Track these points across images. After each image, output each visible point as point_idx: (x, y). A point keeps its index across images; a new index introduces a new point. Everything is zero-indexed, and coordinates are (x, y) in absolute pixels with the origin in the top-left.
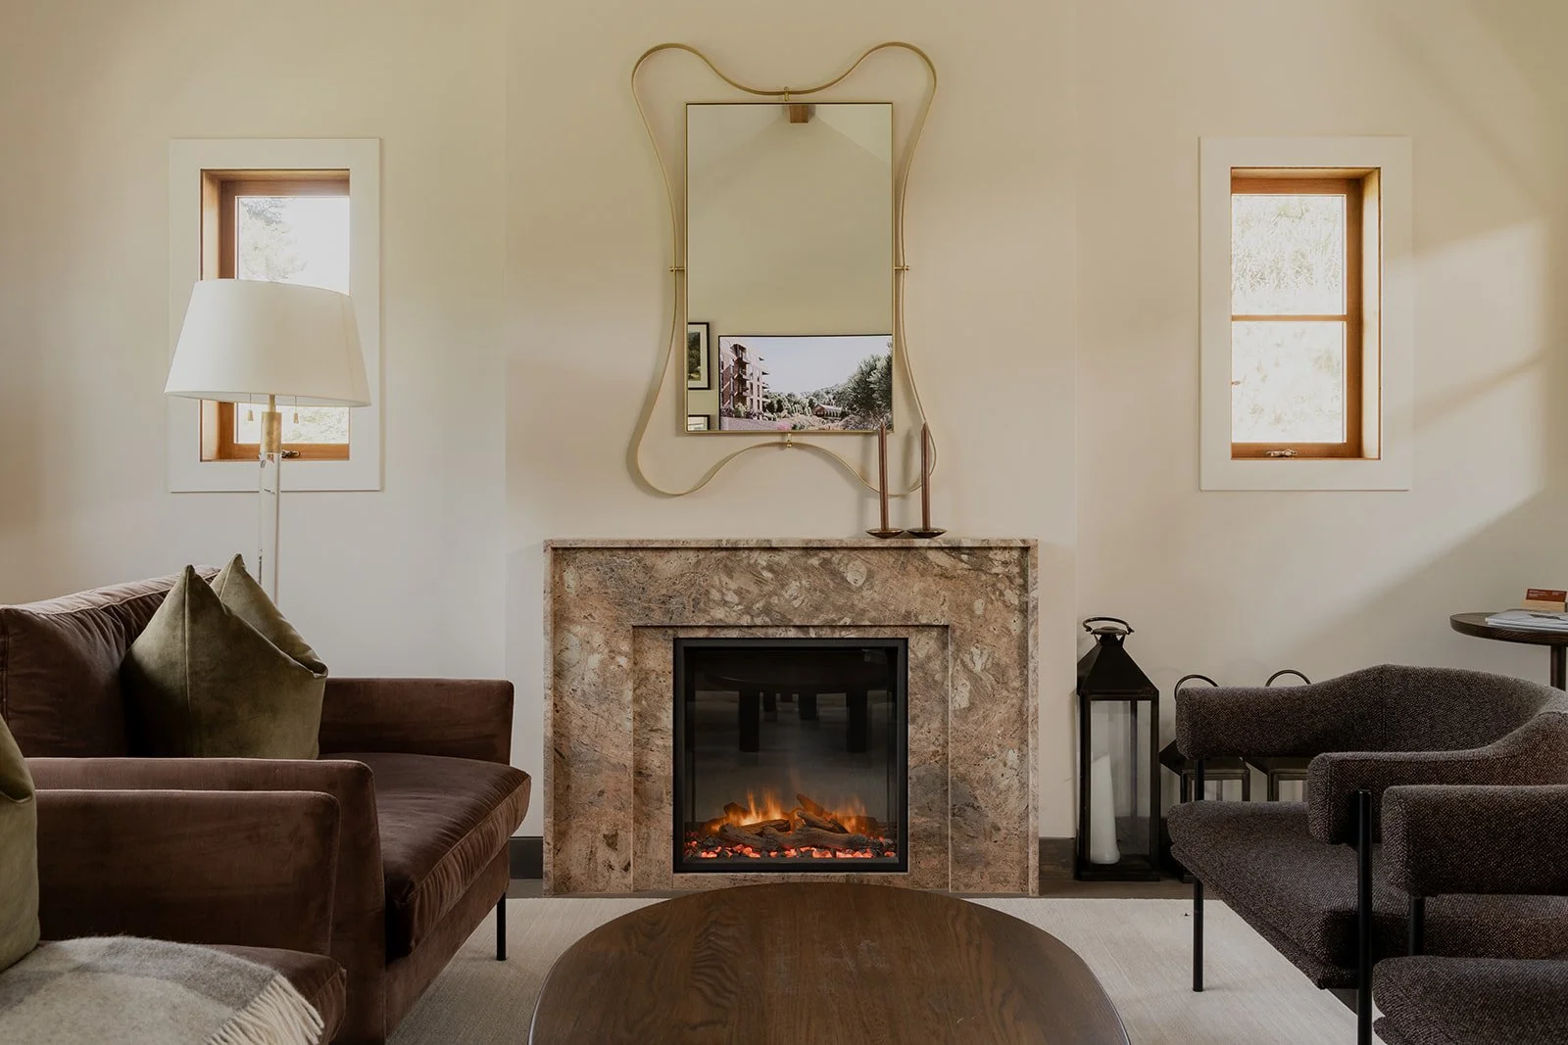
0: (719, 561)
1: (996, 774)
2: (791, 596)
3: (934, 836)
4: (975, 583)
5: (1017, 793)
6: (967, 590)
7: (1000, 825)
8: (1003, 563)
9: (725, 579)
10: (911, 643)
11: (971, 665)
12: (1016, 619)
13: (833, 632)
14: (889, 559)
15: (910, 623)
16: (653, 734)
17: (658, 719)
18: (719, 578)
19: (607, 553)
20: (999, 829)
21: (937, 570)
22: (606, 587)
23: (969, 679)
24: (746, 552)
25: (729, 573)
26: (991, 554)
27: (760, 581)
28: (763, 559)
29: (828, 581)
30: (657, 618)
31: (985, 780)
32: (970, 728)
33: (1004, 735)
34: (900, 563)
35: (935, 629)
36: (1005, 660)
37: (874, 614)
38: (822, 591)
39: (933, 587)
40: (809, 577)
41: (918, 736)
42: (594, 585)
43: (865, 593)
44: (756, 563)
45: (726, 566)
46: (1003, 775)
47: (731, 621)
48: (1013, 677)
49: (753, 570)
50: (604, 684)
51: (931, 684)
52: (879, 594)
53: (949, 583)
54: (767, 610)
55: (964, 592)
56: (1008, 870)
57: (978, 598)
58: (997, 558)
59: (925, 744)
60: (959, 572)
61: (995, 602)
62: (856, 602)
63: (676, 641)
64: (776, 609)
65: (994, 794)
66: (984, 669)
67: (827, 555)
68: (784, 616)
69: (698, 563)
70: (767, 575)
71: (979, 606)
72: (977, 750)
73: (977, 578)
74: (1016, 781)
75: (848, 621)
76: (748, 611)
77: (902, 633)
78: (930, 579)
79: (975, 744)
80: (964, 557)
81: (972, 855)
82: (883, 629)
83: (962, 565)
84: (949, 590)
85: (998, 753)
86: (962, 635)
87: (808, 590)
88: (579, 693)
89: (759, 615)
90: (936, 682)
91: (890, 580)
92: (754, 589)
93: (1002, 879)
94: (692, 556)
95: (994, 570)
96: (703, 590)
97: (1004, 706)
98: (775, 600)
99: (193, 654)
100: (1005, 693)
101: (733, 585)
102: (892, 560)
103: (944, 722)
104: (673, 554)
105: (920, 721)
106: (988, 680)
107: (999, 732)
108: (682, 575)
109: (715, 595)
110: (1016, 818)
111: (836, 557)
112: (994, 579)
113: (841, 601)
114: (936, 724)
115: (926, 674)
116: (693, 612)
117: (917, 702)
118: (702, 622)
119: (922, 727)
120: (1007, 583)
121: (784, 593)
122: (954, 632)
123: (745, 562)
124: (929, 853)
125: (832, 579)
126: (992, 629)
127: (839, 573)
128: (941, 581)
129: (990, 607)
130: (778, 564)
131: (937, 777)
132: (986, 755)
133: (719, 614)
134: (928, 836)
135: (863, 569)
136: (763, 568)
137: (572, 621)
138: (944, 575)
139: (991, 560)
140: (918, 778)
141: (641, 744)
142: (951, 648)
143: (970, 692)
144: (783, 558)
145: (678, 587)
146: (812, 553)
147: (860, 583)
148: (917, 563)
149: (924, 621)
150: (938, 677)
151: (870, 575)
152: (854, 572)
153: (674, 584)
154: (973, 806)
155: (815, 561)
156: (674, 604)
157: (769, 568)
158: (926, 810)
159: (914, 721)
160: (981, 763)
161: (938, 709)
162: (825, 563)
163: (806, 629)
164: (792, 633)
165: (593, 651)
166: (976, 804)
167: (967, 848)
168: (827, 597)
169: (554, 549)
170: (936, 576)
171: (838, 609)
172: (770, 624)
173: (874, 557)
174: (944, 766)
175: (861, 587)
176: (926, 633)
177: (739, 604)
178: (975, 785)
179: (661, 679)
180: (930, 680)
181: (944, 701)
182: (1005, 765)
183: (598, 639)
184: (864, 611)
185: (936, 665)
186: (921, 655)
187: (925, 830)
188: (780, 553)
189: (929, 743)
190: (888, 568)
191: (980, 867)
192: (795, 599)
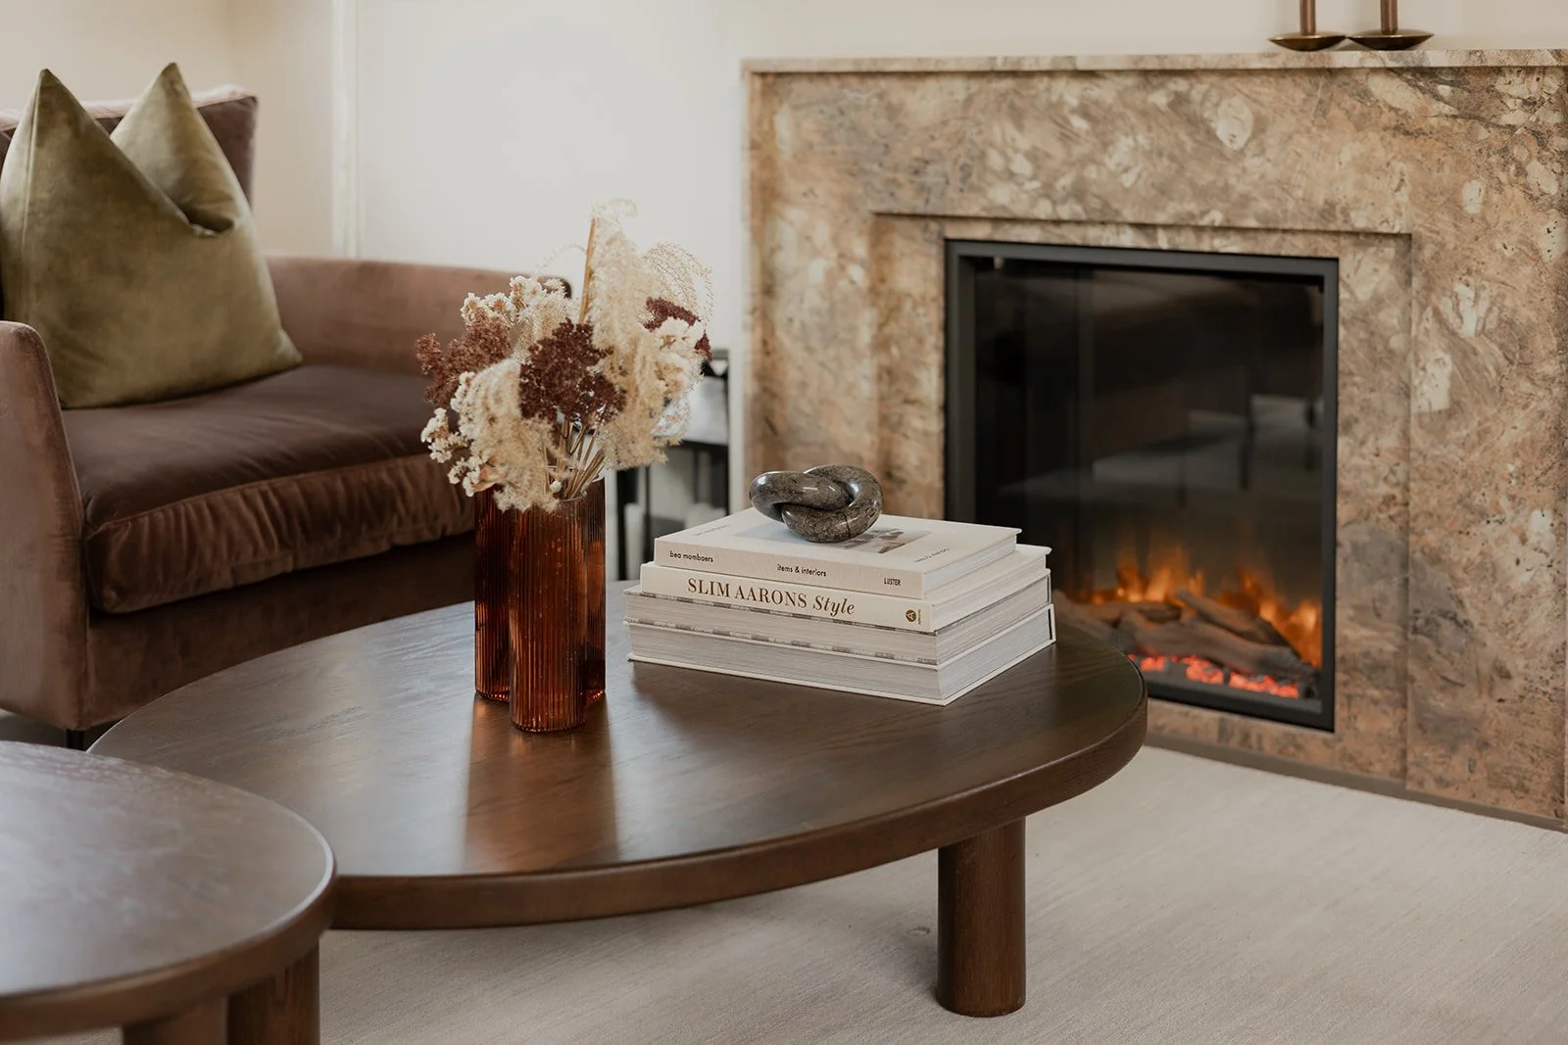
0: (1004, 95)
1: (1506, 554)
2: (1119, 165)
3: (1384, 668)
4: (1464, 145)
5: (1548, 604)
6: (1450, 160)
7: (1509, 666)
8: (1525, 102)
9: (1011, 131)
10: (1345, 268)
11: (1452, 320)
12: (1551, 225)
13: (1199, 239)
14: (1296, 92)
15: (1332, 227)
16: (910, 408)
17: (914, 382)
18: (1002, 130)
19: (835, 83)
20: (1507, 676)
21: (1387, 118)
22: (833, 142)
23: (1450, 349)
24: (1046, 80)
25: (1018, 118)
26: (1500, 84)
27: (1067, 137)
28: (1070, 93)
29: (1183, 137)
30: (908, 200)
31: (1481, 566)
32: (1453, 454)
33: (1521, 475)
34: (1315, 102)
35: (1392, 242)
36: (1526, 315)
37: (1264, 205)
38: (1172, 158)
39: (1380, 154)
40: (1150, 129)
41: (1356, 460)
42: (816, 139)
43: (1252, 163)
44: (1061, 103)
45: (1012, 107)
46: (1518, 562)
47: (1019, 210)
48: (1543, 353)
49: (1055, 114)
50: (832, 311)
51: (1383, 357)
52: (1276, 165)
53: (1411, 144)
54: (1078, 193)
55: (1440, 164)
56: (1526, 764)
57: (1471, 178)
58: (1513, 91)
59: (1370, 479)
60: (1433, 121)
61: (1507, 189)
62: (1232, 181)
63: (948, 243)
64: (1094, 189)
65: (1499, 598)
66: (1482, 332)
67: (1180, 85)
68: (1106, 204)
69: (969, 101)
70: (1079, 123)
71: (1472, 195)
72: (1463, 502)
73: (1470, 136)
74: (1548, 578)
75: (1217, 217)
76: (1047, 191)
77: (1326, 247)
78: (1374, 137)
79: (1461, 488)
80: (1444, 90)
81: (1452, 719)
82: (1289, 237)
83: (1437, 109)
84: (1411, 159)
85: (1509, 514)
86: (1436, 257)
87: (1148, 155)
88: (797, 324)
89: (1064, 200)
90: (1391, 352)
91: (1297, 137)
92: (1057, 150)
93: (1514, 781)
94: (959, 88)
95: (1507, 119)
96: (976, 152)
97: (1522, 414)
98: (1091, 172)
99: (34, 188)
100: (1525, 386)
101: (1024, 142)
102: (1300, 95)
103: (1406, 437)
104: (931, 84)
105: (1359, 430)
106: (1490, 355)
107: (1511, 468)
108: (944, 123)
109: (995, 160)
110: (1545, 658)
111: (1198, 90)
112: (1506, 138)
113: (1206, 177)
114: (1390, 441)
115: (1372, 334)
116: (961, 190)
117: (1354, 393)
118: (974, 210)
119: (1363, 443)
120: (1534, 147)
121: (1107, 160)
122: (1420, 248)
123: (1043, 98)
124: (1375, 702)
125: (1190, 135)
126: (1499, 246)
127: (1203, 121)
128: (1395, 141)
129: (1496, 197)
130: (1097, 103)
131: (1392, 550)
132: (1483, 514)
133: (1001, 196)
134: (1375, 668)
135: (1247, 115)
136: (1073, 111)
137: (787, 201)
138: (1403, 129)
139: (1500, 96)
140: (1355, 546)
141: (888, 423)
142: (1417, 283)
143: (1453, 378)
144: (1104, 92)
145: (938, 144)
146: (1155, 81)
147: (1240, 143)
148: (1348, 102)
149: (1360, 222)
150: (1396, 342)
151: (1260, 127)
152: (1230, 121)
153: (933, 138)
154: (1454, 619)
155: (1160, 98)
156: (932, 175)
157: (1084, 112)
158: (1370, 613)
159: (1348, 426)
160: (1473, 529)
161: (1393, 408)
162: (1179, 101)
163: (1150, 231)
164: (1128, 239)
165: (816, 253)
166: (1461, 617)
167: (1441, 703)
168: (1181, 169)
169: (763, 75)
170: (1385, 129)
171: (1201, 193)
172: (1083, 217)
173: (1266, 90)
174: (1406, 530)
175: (1242, 152)
176: (1372, 250)
177: (1034, 178)
178: (1460, 574)
179: (921, 311)
180: (1380, 347)
181: (1406, 392)
182: (1524, 540)
183: (822, 233)
184: (1245, 200)
185: (1390, 317)
186: (1364, 293)
187: (1367, 654)
188: (1101, 82)
189: (1377, 478)
190: (1293, 112)
191: (1466, 748)
192: (1126, 170)
